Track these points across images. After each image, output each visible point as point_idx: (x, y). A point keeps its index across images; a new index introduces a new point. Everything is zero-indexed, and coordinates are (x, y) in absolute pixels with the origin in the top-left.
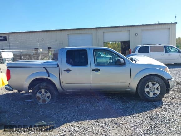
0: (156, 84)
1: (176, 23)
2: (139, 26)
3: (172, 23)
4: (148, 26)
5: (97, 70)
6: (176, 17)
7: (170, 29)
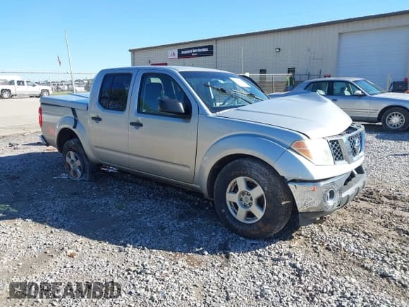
0: (256, 186)
5: (138, 125)
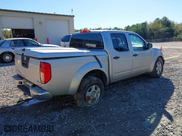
0: (160, 63)
1: (74, 16)
2: (42, 14)
3: (70, 16)
4: (51, 16)
5: (136, 55)
6: (72, 10)
7: (70, 21)
